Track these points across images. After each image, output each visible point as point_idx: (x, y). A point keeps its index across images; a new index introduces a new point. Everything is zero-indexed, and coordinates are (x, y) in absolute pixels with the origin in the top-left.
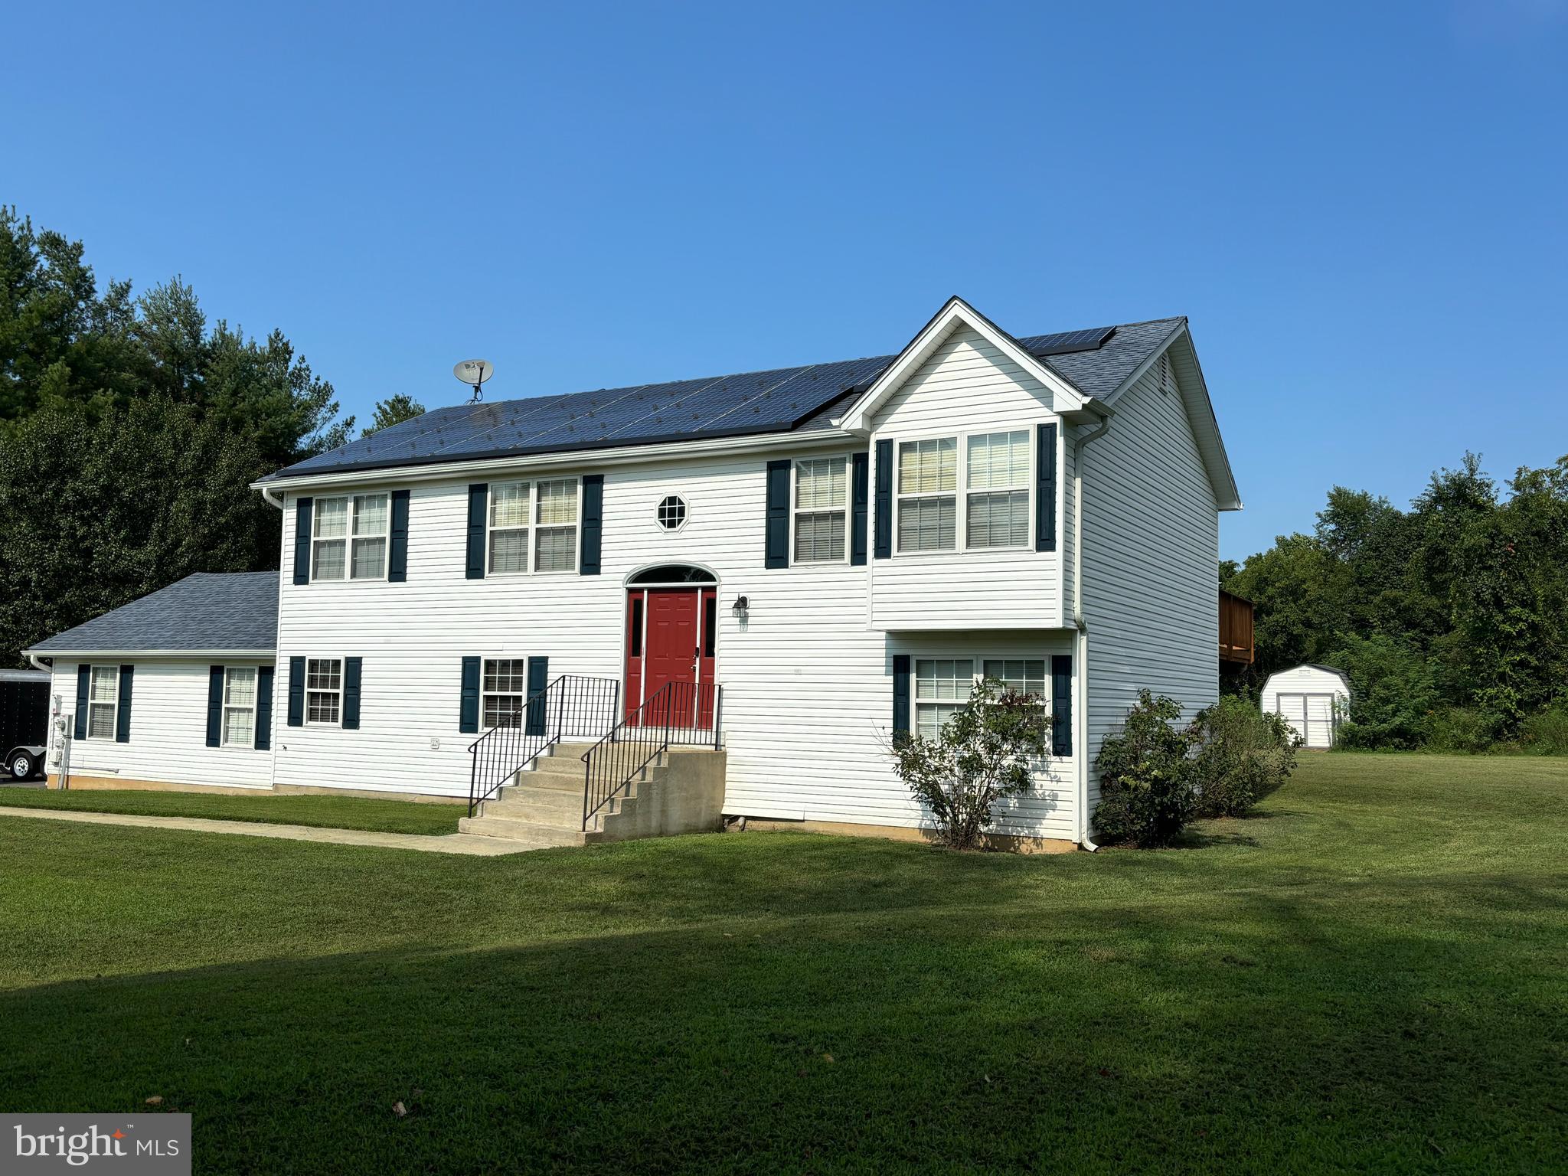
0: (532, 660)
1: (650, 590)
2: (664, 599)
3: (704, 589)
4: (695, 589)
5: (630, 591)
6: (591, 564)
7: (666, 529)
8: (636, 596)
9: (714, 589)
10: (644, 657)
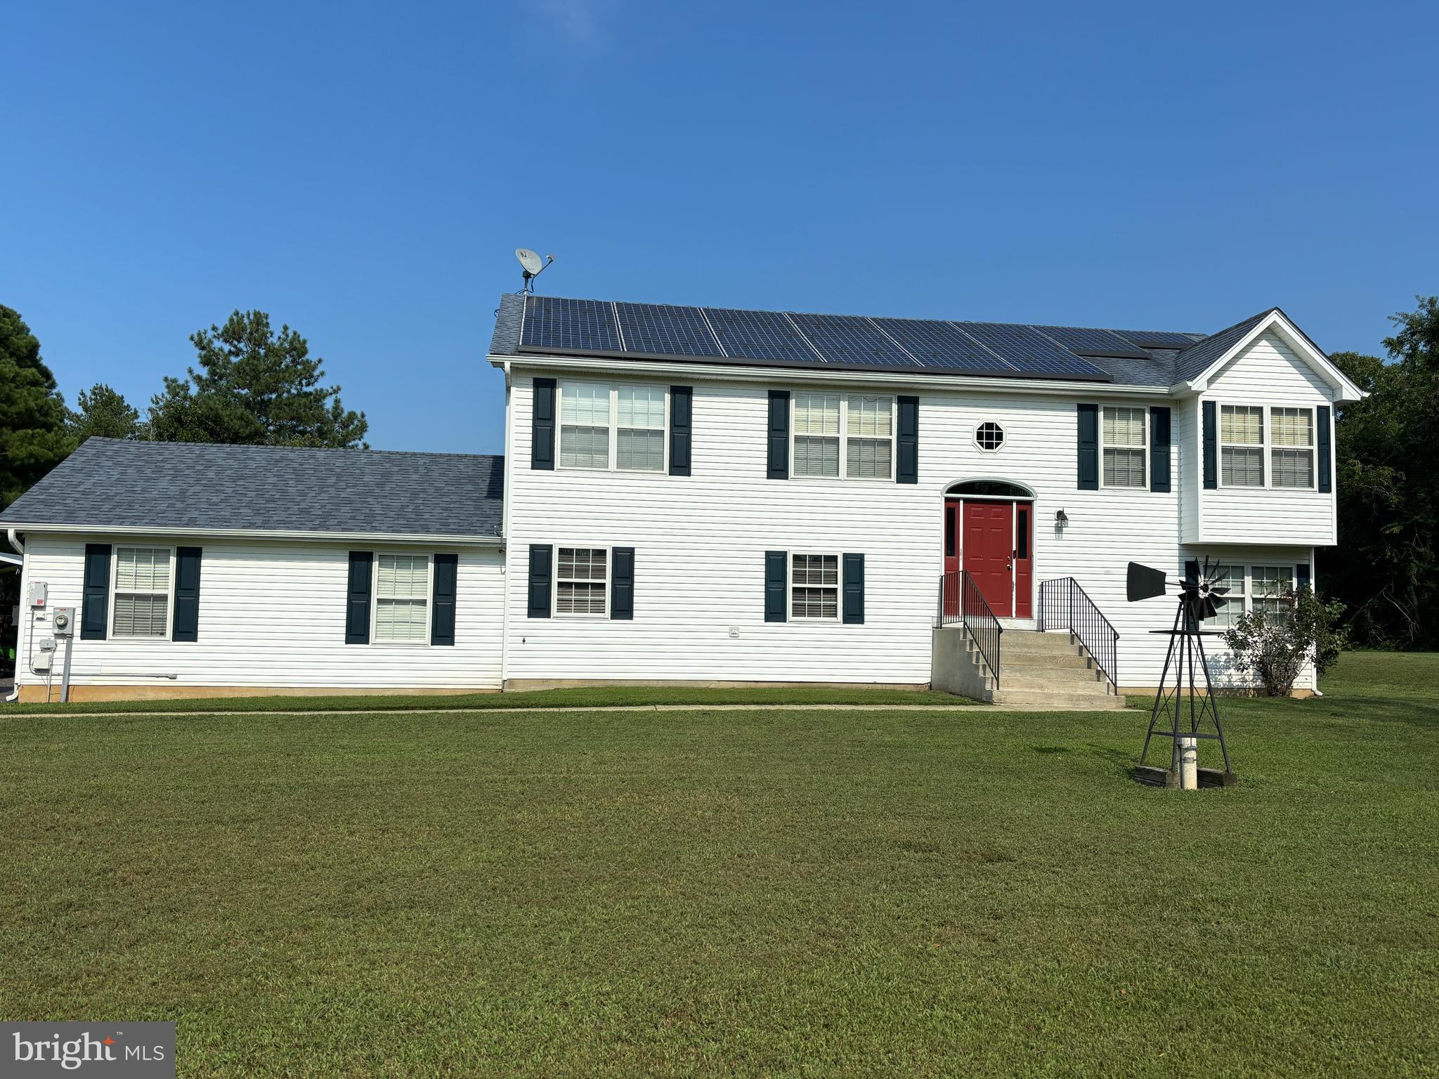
0: (846, 556)
1: (966, 501)
2: (978, 508)
3: (1019, 502)
4: (1010, 502)
5: (947, 500)
6: (908, 473)
7: (984, 450)
8: (952, 505)
9: (1030, 503)
10: (961, 557)
